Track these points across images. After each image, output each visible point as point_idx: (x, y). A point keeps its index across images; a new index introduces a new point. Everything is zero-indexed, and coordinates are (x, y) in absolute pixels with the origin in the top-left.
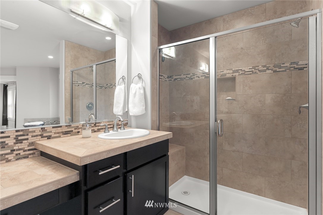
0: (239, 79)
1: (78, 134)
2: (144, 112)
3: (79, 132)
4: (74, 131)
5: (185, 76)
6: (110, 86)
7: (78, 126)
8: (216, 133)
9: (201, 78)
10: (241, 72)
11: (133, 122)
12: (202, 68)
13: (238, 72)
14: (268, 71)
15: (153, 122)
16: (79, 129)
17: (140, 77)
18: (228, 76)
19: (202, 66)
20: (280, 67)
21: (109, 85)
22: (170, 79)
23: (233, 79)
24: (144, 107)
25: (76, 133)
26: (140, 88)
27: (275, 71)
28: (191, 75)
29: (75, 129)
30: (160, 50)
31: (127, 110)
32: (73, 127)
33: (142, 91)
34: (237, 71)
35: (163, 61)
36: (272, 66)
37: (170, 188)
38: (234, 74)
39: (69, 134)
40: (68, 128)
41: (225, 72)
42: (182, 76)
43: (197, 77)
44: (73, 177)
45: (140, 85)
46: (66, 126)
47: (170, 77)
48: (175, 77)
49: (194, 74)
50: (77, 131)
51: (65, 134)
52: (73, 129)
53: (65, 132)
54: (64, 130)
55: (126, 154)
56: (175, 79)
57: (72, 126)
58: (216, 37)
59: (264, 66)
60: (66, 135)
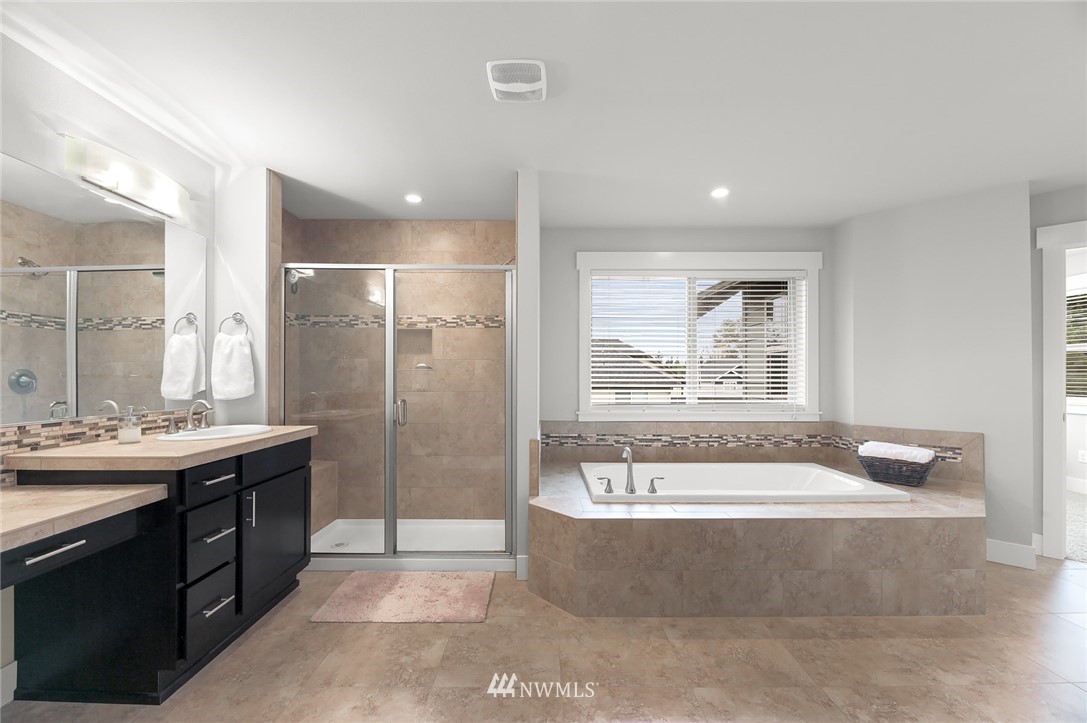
0: (437, 334)
1: (98, 441)
2: (251, 392)
3: (99, 436)
4: (88, 434)
5: (337, 319)
6: (104, 324)
7: (97, 424)
8: (395, 421)
9: (371, 325)
10: (441, 323)
11: (220, 413)
12: (373, 299)
13: (435, 322)
14: (479, 326)
15: (271, 410)
16: (99, 429)
17: (239, 320)
18: (420, 326)
19: (374, 295)
20: (494, 321)
21: (96, 321)
22: (302, 321)
23: (428, 332)
24: (252, 382)
25: (91, 437)
26: (241, 344)
27: (487, 326)
28: (351, 317)
29: (90, 429)
30: (287, 271)
31: (203, 388)
32: (86, 425)
33: (247, 351)
34: (434, 320)
35: (294, 292)
36: (483, 317)
37: (312, 537)
38: (430, 325)
39: (77, 439)
40: (75, 428)
41: (415, 319)
42: (331, 319)
43: (363, 322)
44: (159, 492)
45: (240, 336)
46: (72, 423)
47: (303, 317)
48: (313, 319)
49: (357, 318)
50: (94, 433)
51: (69, 440)
52: (86, 429)
53: (69, 435)
54: (65, 432)
55: (239, 458)
56: (315, 323)
57: (84, 422)
58: (395, 270)
59: (473, 317)
60: (71, 443)
